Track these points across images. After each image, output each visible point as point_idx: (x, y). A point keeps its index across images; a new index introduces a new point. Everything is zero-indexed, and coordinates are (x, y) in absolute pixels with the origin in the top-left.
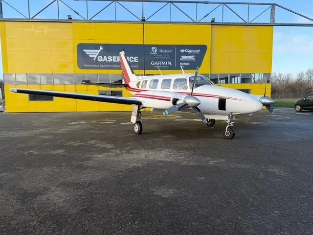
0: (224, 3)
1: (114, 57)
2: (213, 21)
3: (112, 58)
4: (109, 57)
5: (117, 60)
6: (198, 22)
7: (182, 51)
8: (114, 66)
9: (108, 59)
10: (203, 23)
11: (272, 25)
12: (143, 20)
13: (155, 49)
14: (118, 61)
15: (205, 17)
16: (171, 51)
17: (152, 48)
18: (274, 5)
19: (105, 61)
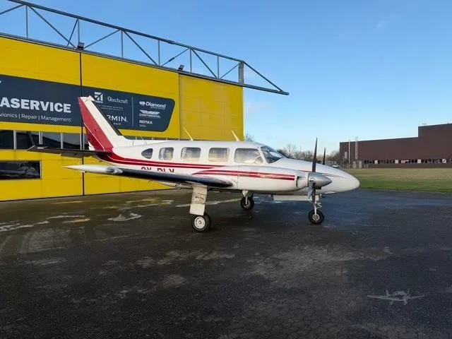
0: (192, 49)
1: (23, 101)
2: (181, 69)
3: (20, 102)
4: (12, 101)
5: (29, 106)
6: (162, 67)
7: (142, 103)
8: (23, 116)
9: (10, 103)
10: (167, 68)
11: (241, 85)
12: (80, 48)
13: (99, 96)
14: (32, 108)
15: (170, 61)
16: (125, 101)
17: (96, 93)
18: (242, 63)
19: (4, 106)
